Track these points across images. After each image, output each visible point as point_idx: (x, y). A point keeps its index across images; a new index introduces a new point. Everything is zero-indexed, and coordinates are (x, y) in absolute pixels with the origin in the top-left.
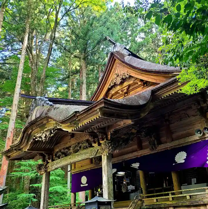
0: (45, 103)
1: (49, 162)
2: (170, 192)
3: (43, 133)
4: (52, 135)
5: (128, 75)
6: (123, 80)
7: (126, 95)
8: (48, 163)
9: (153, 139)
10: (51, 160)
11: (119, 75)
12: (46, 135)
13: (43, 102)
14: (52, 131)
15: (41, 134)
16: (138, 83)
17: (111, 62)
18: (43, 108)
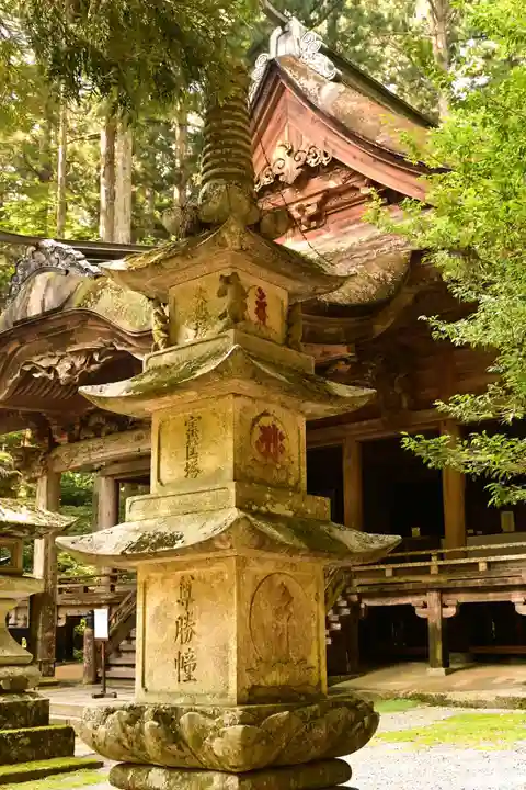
0: (72, 265)
1: (58, 444)
2: (432, 552)
3: (62, 357)
4: (93, 367)
5: (326, 154)
6: (308, 173)
7: (314, 224)
8: (54, 445)
9: (398, 390)
10: (66, 438)
11: (295, 150)
12: (73, 366)
13: (69, 260)
14: (96, 357)
15: (53, 362)
16: (358, 189)
17: (265, 94)
18: (67, 282)
